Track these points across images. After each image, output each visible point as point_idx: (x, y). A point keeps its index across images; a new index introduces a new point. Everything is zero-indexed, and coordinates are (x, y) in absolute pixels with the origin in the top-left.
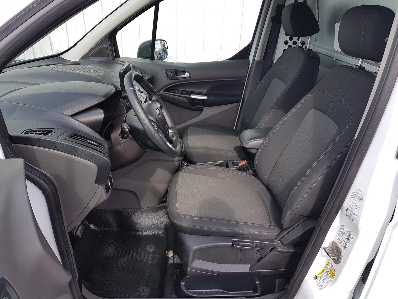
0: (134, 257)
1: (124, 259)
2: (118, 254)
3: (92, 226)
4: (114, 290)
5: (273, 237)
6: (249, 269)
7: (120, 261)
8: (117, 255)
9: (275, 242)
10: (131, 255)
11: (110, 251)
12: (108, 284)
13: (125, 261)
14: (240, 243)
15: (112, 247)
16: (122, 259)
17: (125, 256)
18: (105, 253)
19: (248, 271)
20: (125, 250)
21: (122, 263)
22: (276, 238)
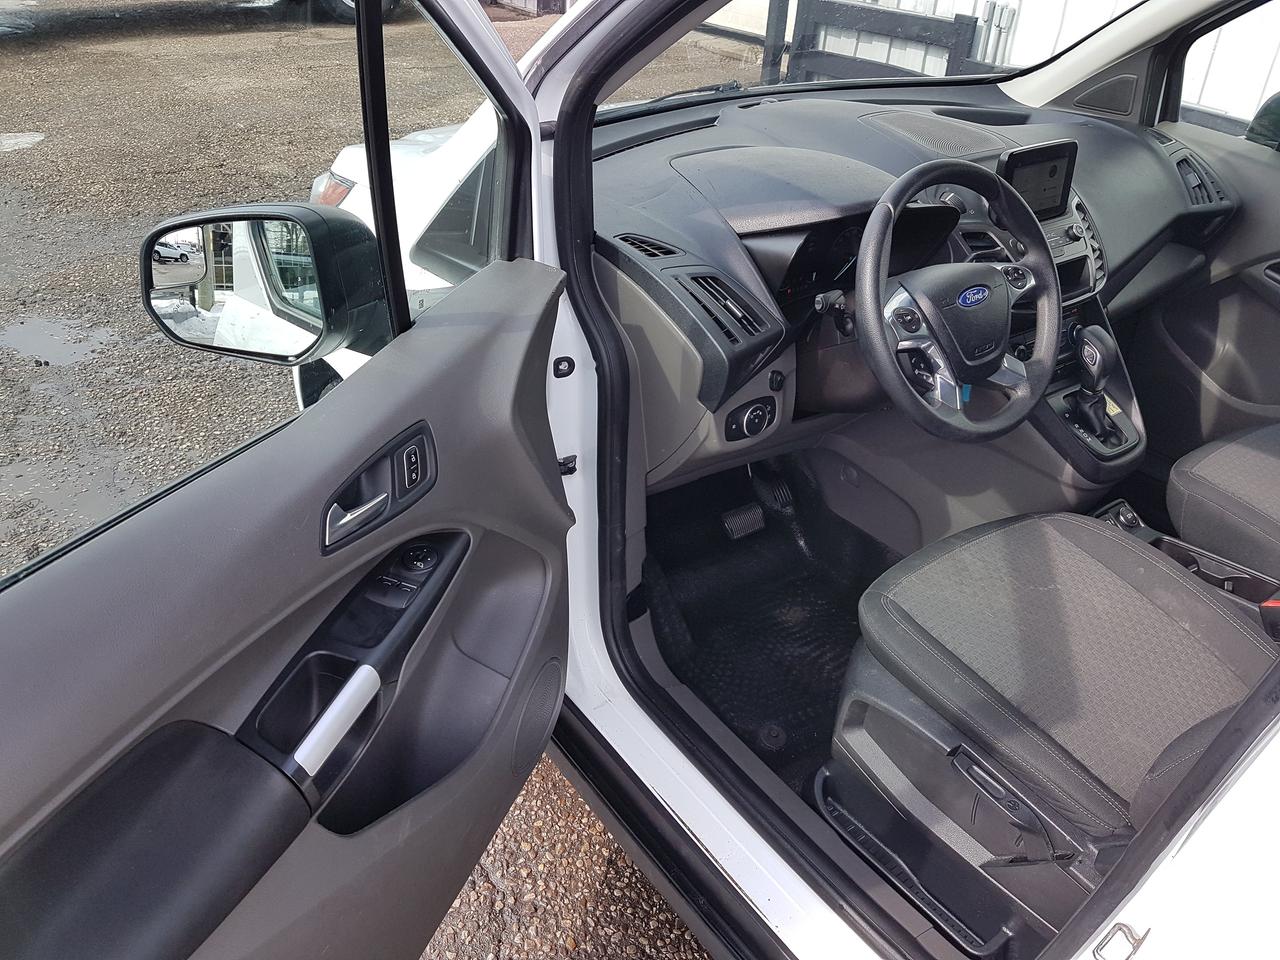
0: (820, 661)
1: (799, 650)
2: (798, 632)
3: (802, 543)
4: (721, 684)
5: (1092, 830)
6: (981, 862)
7: (787, 645)
8: (795, 633)
9: (1083, 845)
10: (818, 652)
11: (792, 615)
12: (721, 666)
13: (796, 654)
14: (976, 768)
15: (804, 610)
16: (796, 645)
17: (807, 644)
18: (778, 611)
19: (976, 864)
20: (820, 634)
21: (787, 653)
22: (1096, 840)
